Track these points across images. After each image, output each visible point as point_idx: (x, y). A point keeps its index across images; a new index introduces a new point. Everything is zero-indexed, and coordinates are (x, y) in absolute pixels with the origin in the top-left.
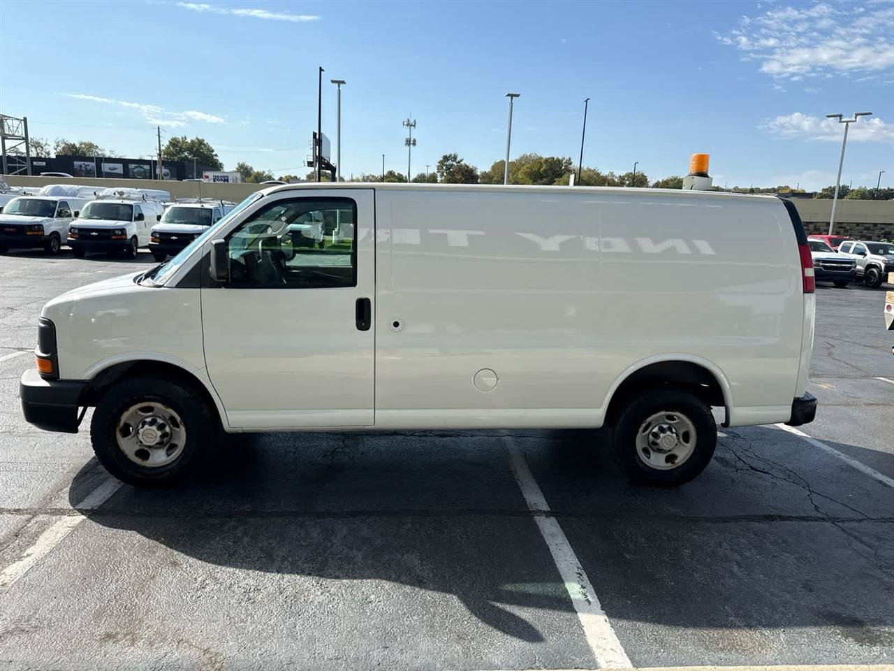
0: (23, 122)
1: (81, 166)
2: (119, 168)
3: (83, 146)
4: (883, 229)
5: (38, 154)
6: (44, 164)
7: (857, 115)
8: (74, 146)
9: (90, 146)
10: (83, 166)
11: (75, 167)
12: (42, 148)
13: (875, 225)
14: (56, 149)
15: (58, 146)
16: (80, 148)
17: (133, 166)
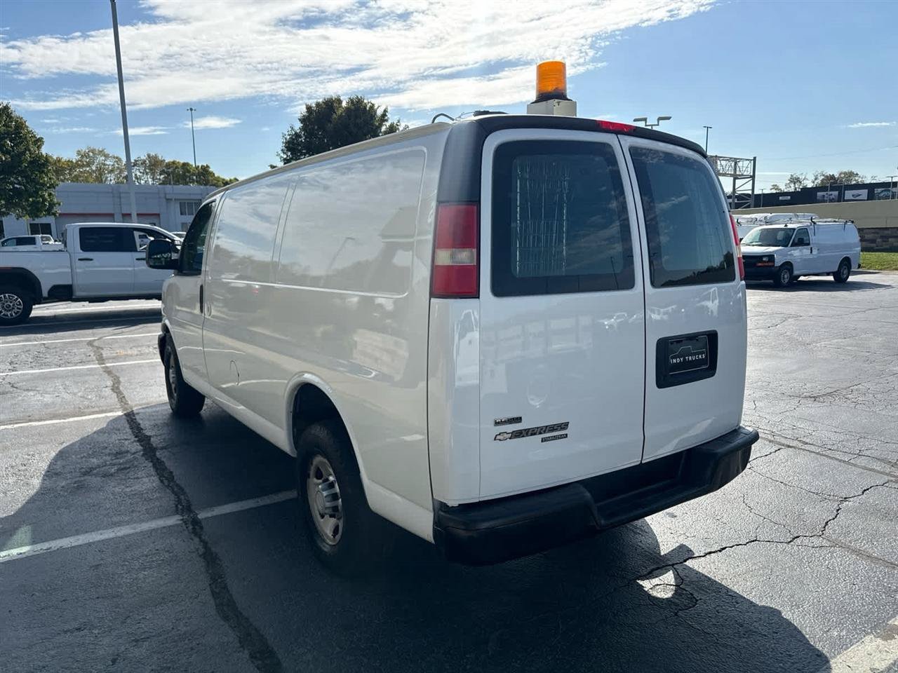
0: (752, 162)
1: (824, 196)
2: (864, 193)
3: (843, 176)
5: (796, 189)
6: (789, 197)
8: (832, 177)
9: (851, 174)
10: (826, 196)
11: (818, 198)
12: (800, 182)
14: (814, 182)
15: (816, 179)
16: (838, 178)
17: (880, 190)
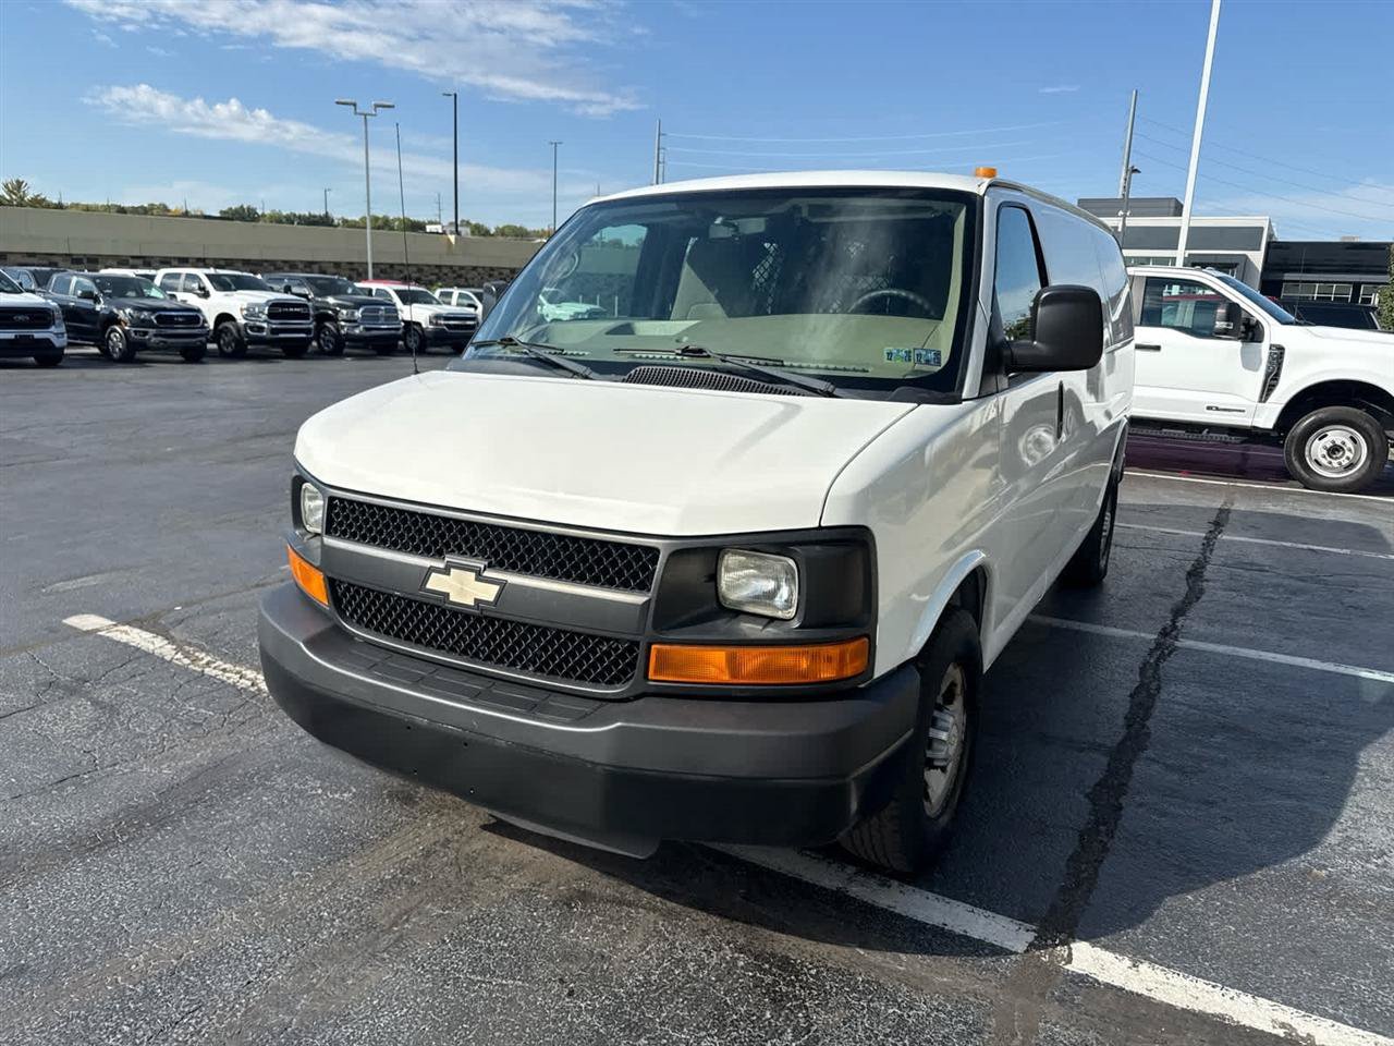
4: (401, 272)
7: (377, 106)
13: (392, 266)
